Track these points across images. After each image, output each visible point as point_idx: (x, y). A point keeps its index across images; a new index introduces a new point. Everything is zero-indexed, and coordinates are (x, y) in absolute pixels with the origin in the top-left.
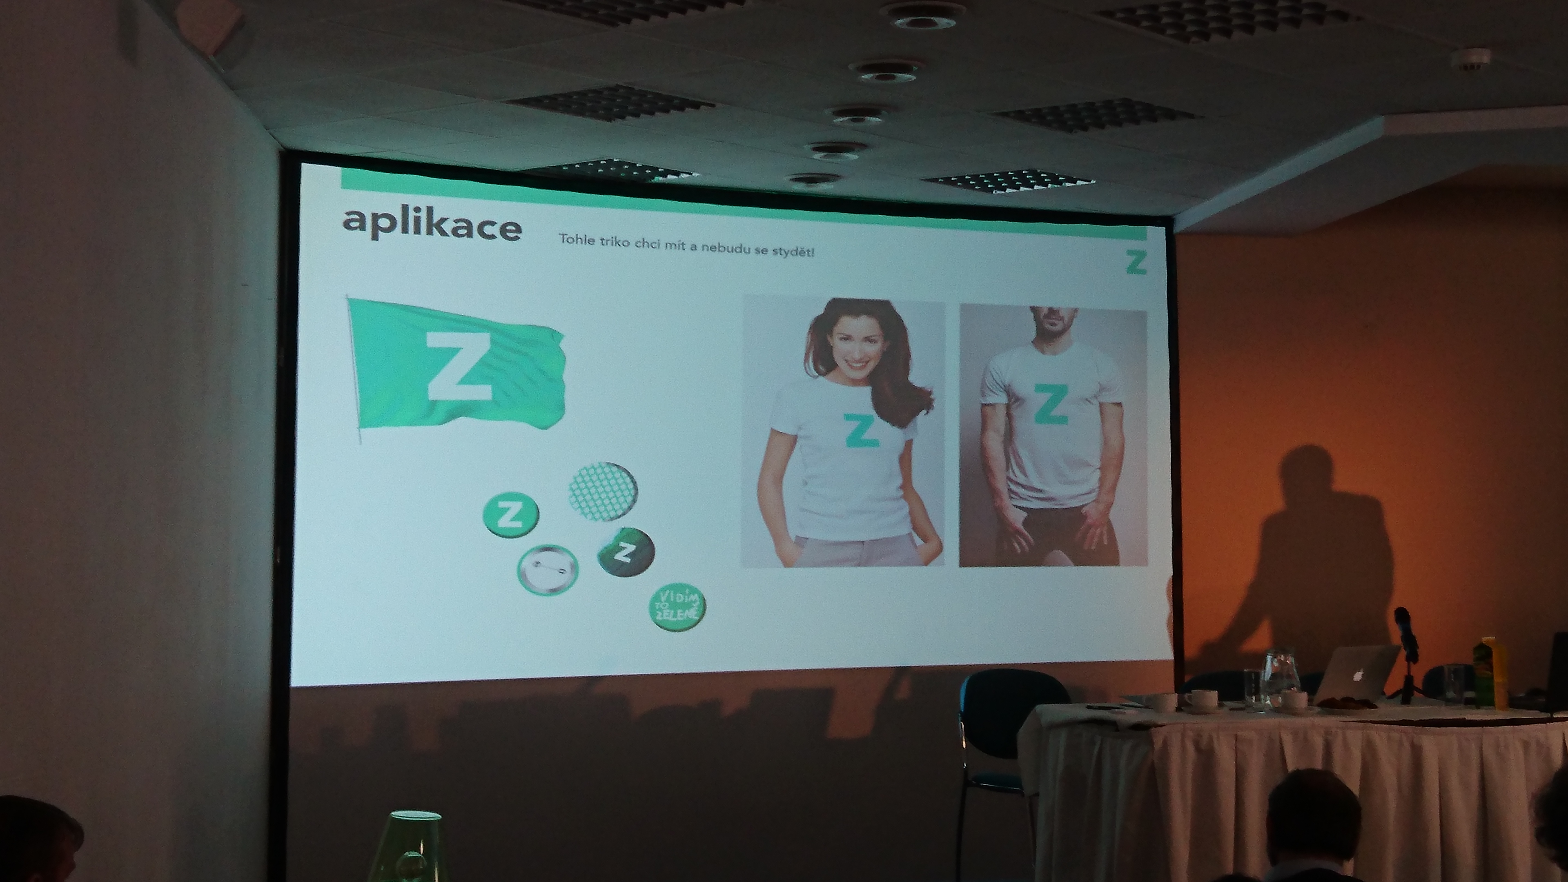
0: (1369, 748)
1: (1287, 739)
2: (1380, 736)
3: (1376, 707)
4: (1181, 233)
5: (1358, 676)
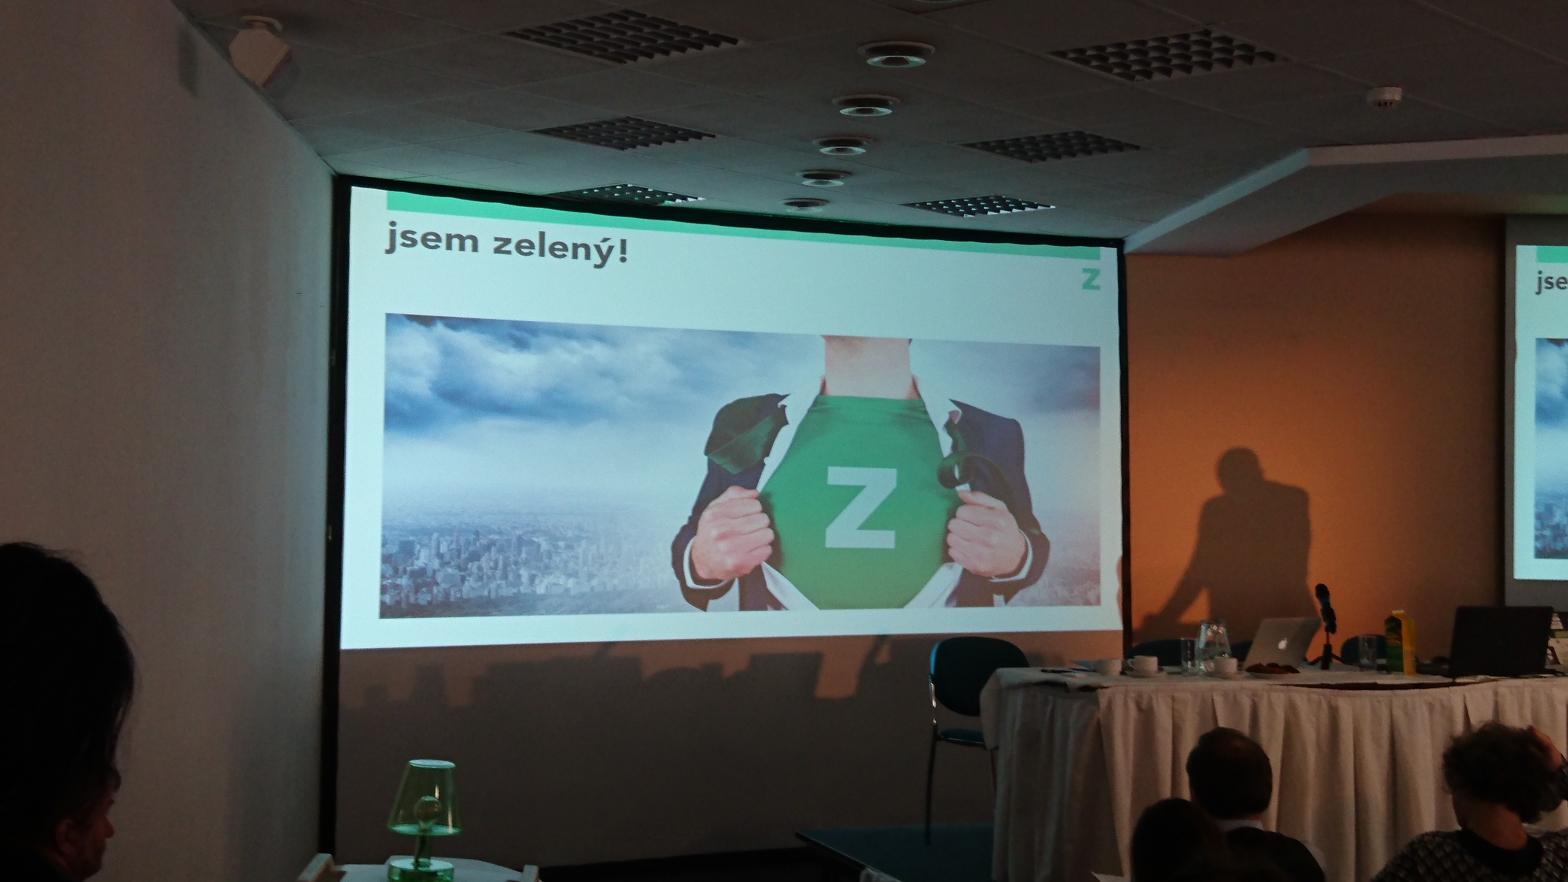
0: (1292, 709)
1: (1219, 701)
2: (1301, 698)
3: (1298, 672)
4: (1130, 254)
5: (1283, 645)
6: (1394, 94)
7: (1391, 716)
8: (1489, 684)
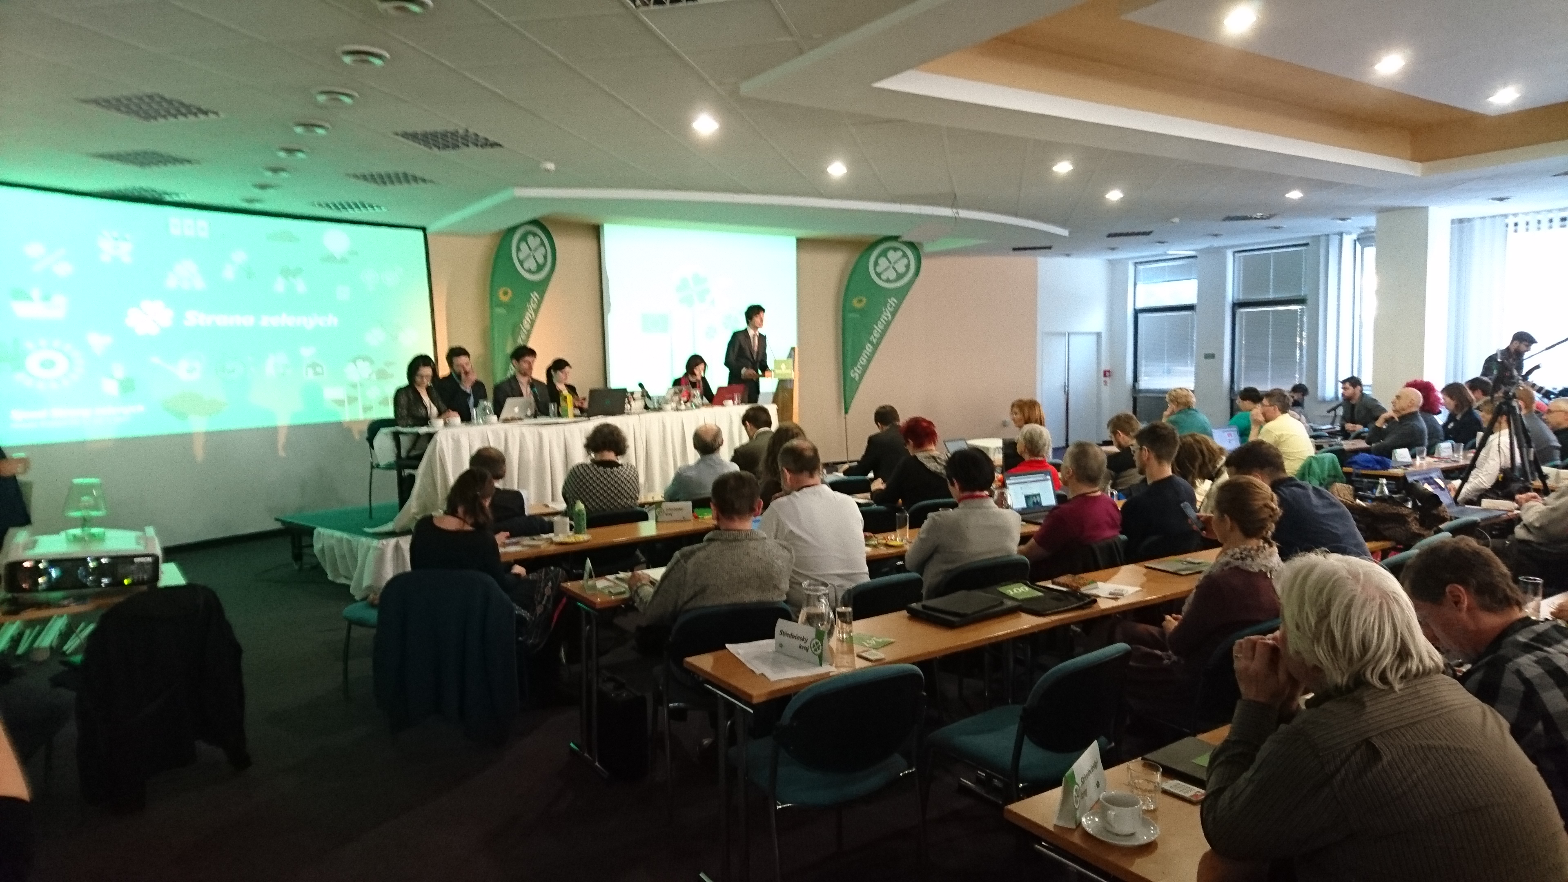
4: (429, 234)
6: (551, 166)
7: (564, 434)
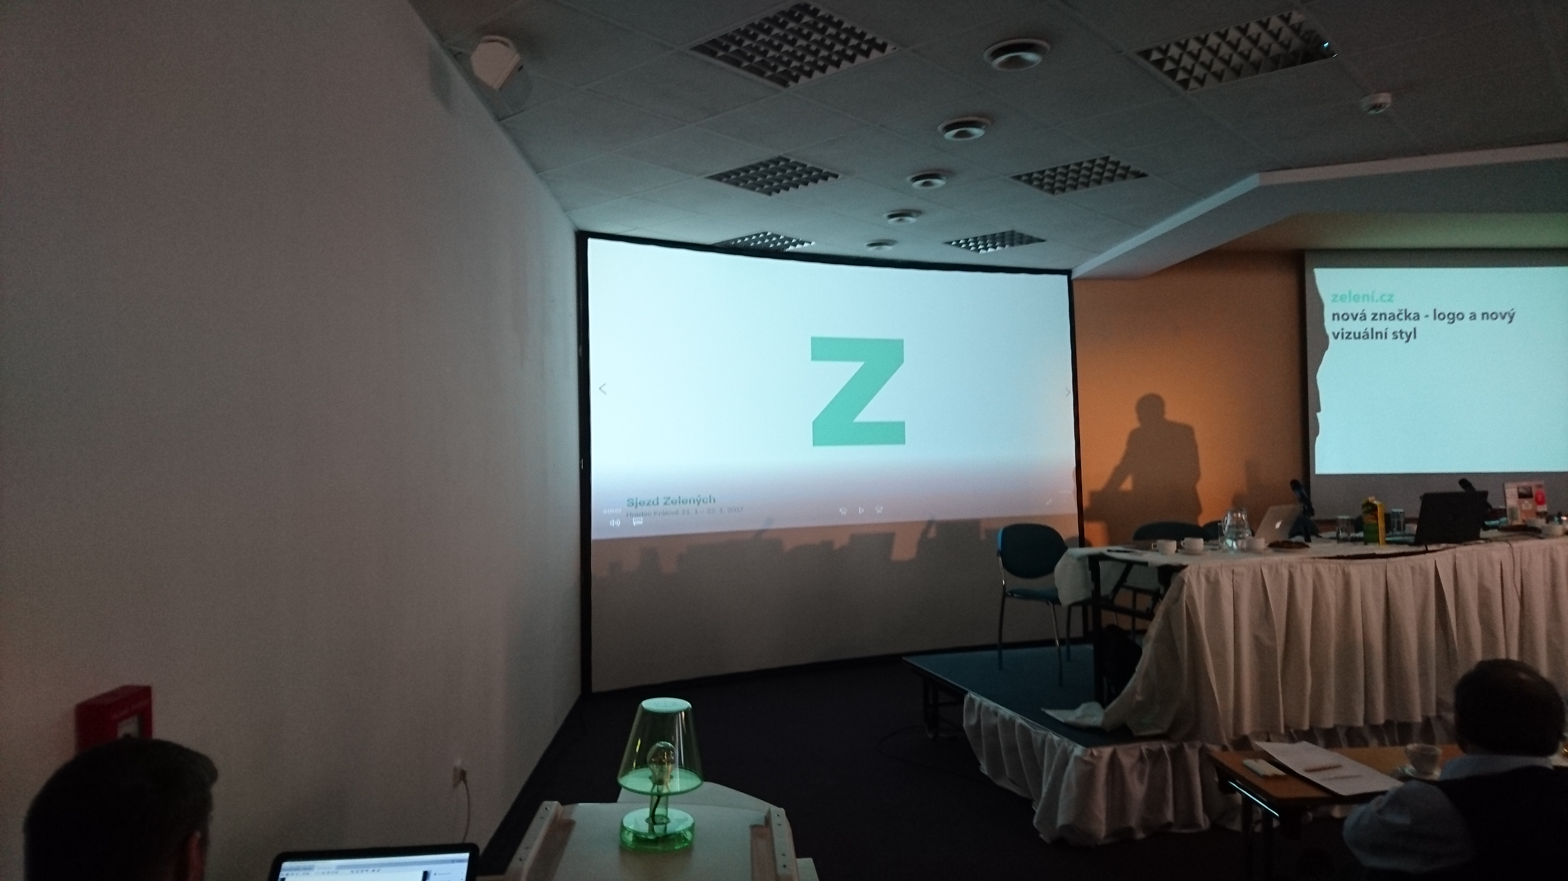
0: (1318, 574)
1: (1265, 571)
2: (1324, 567)
3: (1308, 547)
4: (1076, 279)
5: (1278, 525)
6: (1384, 98)
7: (1386, 579)
8: (1450, 550)
